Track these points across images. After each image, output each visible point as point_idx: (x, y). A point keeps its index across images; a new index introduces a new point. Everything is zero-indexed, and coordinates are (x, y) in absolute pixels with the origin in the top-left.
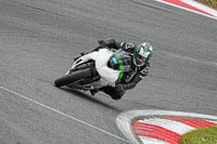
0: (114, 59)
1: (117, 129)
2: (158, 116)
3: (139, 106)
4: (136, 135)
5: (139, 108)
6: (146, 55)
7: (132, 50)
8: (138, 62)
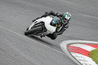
0: (53, 21)
2: (79, 43)
3: (71, 38)
4: (69, 51)
5: (70, 39)
8: (64, 22)
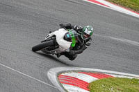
1: (48, 79)
6: (89, 33)
7: (81, 30)
